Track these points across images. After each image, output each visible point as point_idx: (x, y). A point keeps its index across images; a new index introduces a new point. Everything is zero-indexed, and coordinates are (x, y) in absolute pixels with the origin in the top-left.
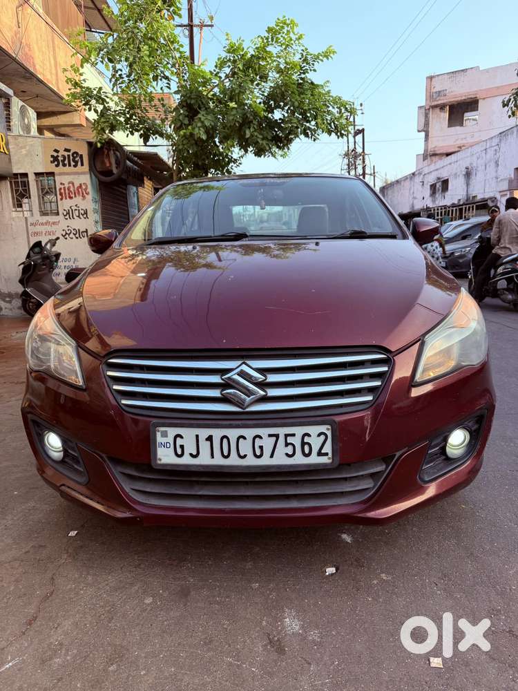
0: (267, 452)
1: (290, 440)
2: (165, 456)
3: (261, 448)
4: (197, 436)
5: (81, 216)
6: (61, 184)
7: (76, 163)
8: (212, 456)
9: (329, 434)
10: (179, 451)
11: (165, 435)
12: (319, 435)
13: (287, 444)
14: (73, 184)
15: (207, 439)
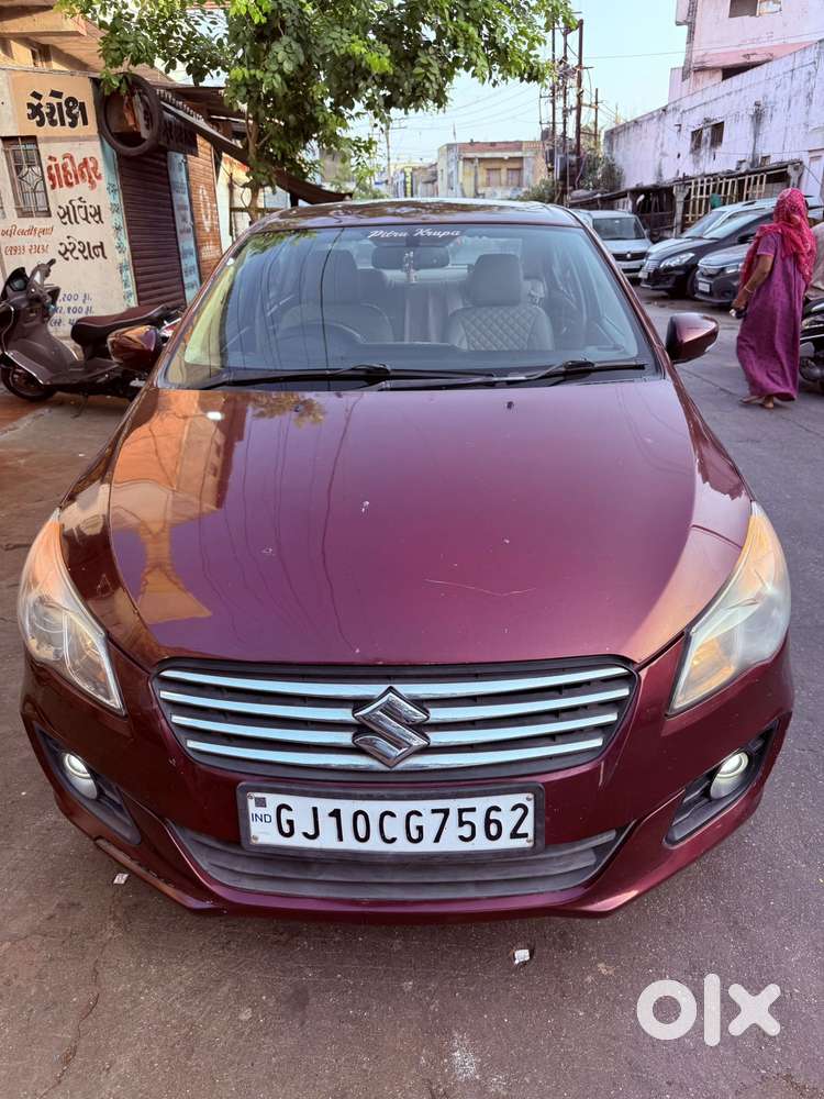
0: (430, 834)
1: (466, 816)
2: (263, 832)
3: (420, 829)
4: (315, 810)
5: (90, 218)
6: (50, 158)
7: (74, 118)
8: (340, 838)
9: (530, 806)
10: (286, 829)
11: (261, 803)
12: (514, 808)
13: (461, 823)
14: (71, 158)
15: (331, 815)
